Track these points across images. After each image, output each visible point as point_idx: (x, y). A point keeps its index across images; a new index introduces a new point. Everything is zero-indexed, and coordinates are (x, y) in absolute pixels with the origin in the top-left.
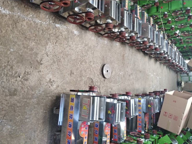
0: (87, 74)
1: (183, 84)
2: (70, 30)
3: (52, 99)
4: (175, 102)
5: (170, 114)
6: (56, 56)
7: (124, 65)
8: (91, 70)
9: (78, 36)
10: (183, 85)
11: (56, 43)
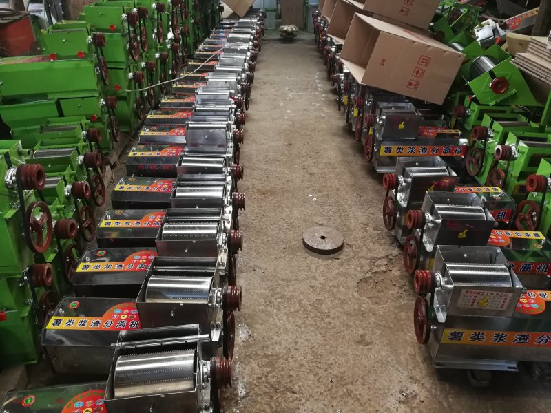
0: (351, 296)
1: (287, 28)
2: (242, 352)
3: (452, 392)
6: (330, 390)
9: (252, 327)
10: (291, 26)
11: (294, 392)
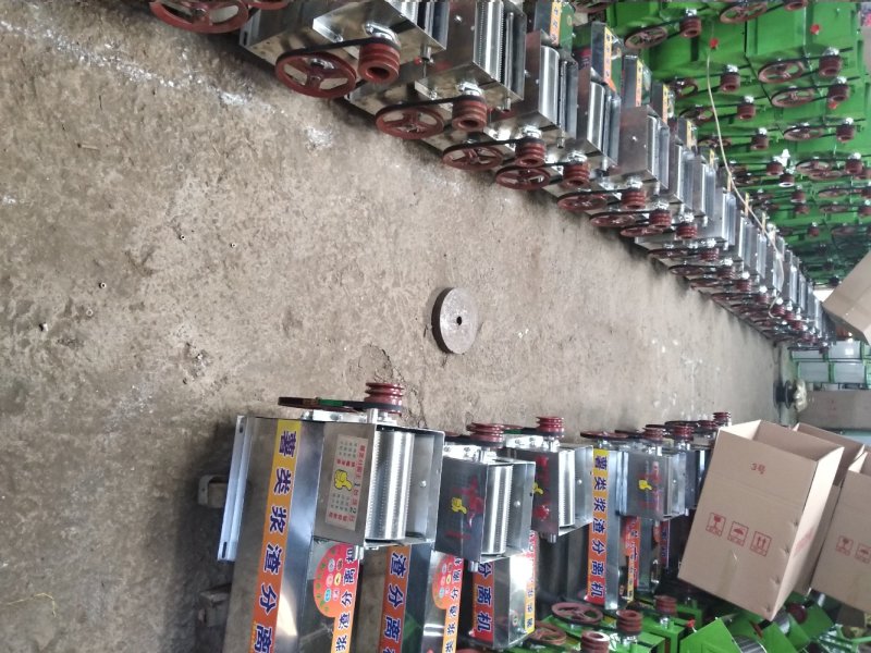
0: (364, 331)
1: (801, 393)
2: (289, 123)
3: (196, 438)
4: (762, 469)
5: (738, 527)
6: (219, 237)
7: (535, 295)
8: (385, 313)
9: (328, 154)
10: (804, 397)
11: (220, 179)
